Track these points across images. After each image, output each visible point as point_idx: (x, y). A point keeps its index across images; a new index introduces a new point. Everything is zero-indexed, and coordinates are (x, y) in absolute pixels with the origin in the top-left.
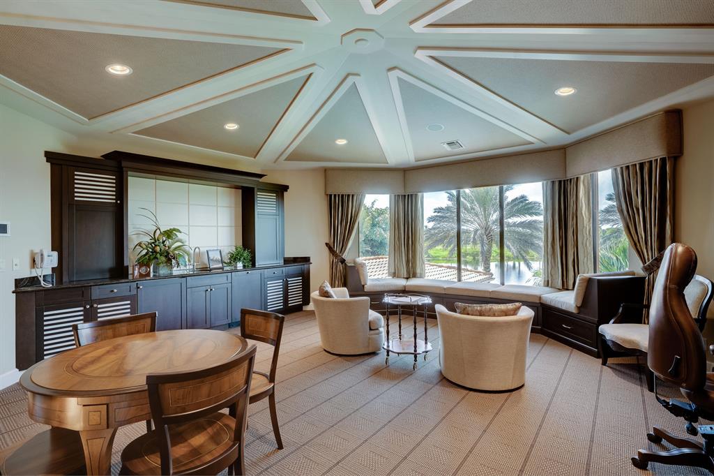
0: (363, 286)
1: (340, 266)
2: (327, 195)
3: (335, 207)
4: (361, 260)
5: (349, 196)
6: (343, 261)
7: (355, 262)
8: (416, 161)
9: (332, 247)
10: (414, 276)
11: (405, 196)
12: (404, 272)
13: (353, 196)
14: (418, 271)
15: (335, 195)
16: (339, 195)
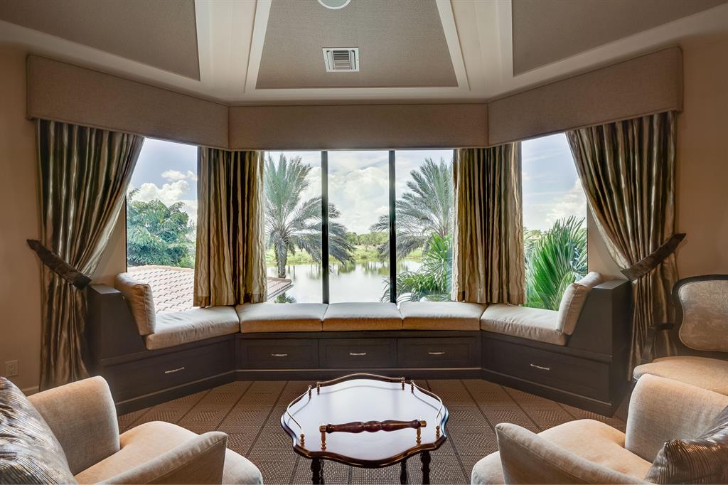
0: (144, 338)
1: (75, 295)
2: (33, 120)
3: (58, 155)
4: (134, 275)
5: (100, 133)
6: (83, 283)
7: (118, 283)
8: (261, 84)
9: (50, 248)
10: (249, 299)
11: (229, 154)
12: (228, 293)
13: (111, 135)
14: (256, 291)
15: (59, 126)
16: (71, 127)
